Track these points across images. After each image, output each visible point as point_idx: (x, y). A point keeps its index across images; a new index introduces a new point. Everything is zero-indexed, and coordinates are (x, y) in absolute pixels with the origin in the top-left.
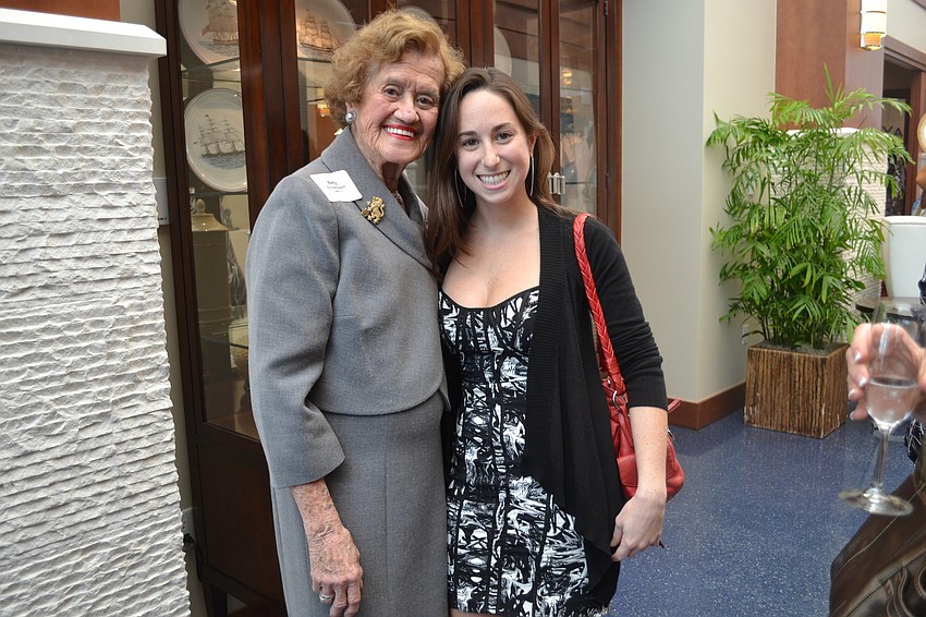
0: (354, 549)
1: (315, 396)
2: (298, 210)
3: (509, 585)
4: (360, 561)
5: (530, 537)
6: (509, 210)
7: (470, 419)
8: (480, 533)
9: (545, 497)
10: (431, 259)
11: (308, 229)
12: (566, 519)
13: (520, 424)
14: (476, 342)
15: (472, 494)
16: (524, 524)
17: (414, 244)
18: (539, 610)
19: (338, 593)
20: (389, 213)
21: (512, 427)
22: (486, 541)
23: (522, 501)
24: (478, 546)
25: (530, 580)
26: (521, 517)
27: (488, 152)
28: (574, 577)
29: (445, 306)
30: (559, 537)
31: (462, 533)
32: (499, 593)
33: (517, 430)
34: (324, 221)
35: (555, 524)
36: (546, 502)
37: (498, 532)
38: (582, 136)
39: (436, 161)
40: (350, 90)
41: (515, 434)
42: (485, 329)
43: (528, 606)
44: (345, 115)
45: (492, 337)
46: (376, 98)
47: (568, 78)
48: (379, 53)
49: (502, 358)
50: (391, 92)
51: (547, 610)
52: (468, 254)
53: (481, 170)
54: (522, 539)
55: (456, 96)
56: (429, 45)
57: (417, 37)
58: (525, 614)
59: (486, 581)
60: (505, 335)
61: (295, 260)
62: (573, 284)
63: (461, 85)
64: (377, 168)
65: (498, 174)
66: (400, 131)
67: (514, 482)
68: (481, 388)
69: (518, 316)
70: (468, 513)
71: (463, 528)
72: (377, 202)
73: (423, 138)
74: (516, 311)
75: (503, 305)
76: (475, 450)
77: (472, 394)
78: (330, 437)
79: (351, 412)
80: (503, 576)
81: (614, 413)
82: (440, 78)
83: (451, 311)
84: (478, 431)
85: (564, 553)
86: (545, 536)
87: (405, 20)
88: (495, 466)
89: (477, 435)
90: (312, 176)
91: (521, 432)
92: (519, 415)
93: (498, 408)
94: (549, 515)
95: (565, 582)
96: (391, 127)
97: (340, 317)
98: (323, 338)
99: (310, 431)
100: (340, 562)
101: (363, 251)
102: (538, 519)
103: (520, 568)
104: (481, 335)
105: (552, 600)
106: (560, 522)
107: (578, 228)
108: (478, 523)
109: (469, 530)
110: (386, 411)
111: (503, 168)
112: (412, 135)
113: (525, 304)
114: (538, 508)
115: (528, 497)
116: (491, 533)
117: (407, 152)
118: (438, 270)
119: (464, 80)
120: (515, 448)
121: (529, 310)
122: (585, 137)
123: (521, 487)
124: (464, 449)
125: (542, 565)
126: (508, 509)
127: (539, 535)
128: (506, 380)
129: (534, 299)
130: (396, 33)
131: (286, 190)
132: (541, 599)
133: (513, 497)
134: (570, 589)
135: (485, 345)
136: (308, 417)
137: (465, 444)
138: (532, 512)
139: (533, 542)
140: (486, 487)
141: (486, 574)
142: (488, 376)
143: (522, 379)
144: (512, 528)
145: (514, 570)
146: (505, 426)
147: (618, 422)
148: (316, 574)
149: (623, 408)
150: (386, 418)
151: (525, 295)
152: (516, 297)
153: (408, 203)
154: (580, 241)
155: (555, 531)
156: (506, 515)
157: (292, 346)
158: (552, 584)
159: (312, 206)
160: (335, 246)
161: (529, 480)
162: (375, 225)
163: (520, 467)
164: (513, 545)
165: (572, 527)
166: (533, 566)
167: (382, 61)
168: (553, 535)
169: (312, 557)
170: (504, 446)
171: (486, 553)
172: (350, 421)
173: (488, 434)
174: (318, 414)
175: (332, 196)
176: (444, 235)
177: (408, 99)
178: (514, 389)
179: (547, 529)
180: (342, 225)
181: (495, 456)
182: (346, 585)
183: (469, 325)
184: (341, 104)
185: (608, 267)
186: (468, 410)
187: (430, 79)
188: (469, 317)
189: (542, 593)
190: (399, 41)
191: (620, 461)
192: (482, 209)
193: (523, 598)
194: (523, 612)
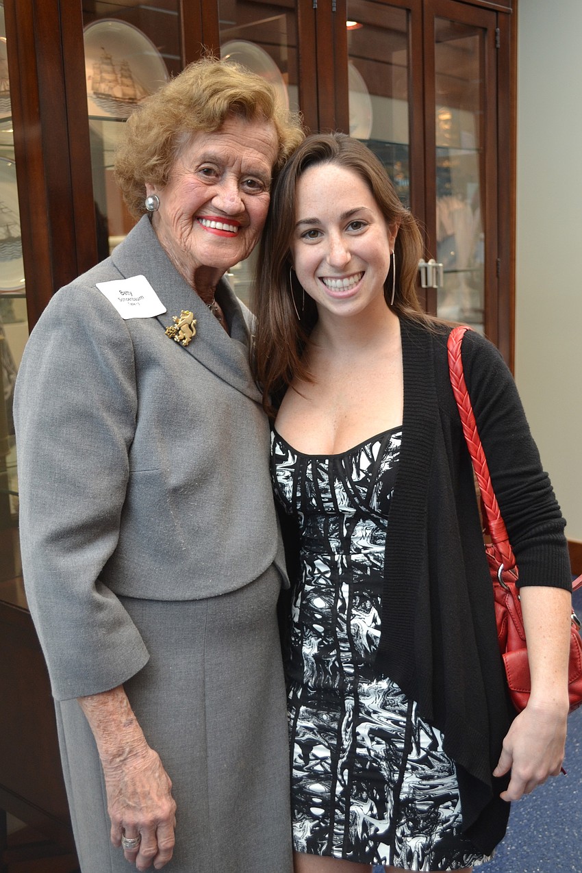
0: (164, 777)
1: (108, 576)
2: (80, 332)
3: (360, 821)
4: (174, 793)
5: (386, 760)
6: (363, 325)
7: (309, 601)
8: (321, 751)
9: (405, 707)
10: (261, 389)
11: (94, 356)
12: (433, 738)
13: (374, 611)
14: (319, 499)
15: (311, 698)
16: (378, 743)
17: (236, 371)
18: (398, 855)
19: (145, 837)
20: (203, 331)
21: (363, 615)
22: (329, 761)
23: (375, 712)
24: (319, 768)
25: (387, 815)
26: (374, 733)
27: (336, 246)
28: (445, 813)
29: (279, 452)
30: (424, 761)
31: (298, 750)
32: (347, 831)
33: (369, 618)
34: (116, 345)
35: (418, 744)
36: (407, 714)
37: (344, 751)
38: (464, 198)
39: (266, 259)
40: (152, 169)
41: (366, 623)
42: (331, 483)
43: (384, 850)
44: (145, 199)
45: (340, 494)
46: (187, 180)
47: (446, 121)
48: (192, 120)
49: (353, 521)
50: (208, 172)
51: (410, 856)
52: (309, 380)
53: (325, 271)
54: (375, 761)
55: (292, 171)
56: (259, 109)
57: (244, 99)
58: (380, 860)
59: (329, 815)
60: (357, 491)
61: (77, 397)
62: (448, 423)
63: (299, 157)
64: (188, 273)
65: (348, 277)
66: (219, 225)
67: (365, 687)
68: (325, 561)
69: (374, 466)
70: (305, 724)
71: (299, 743)
72: (188, 317)
73: (250, 233)
74: (371, 460)
75: (355, 452)
76: (315, 641)
77: (314, 567)
78: (129, 632)
79: (158, 596)
80: (352, 808)
81: (499, 593)
82: (273, 153)
83: (286, 459)
84: (319, 616)
85: (432, 782)
86: (405, 760)
87: (228, 75)
88: (340, 663)
89: (318, 622)
90: (98, 285)
91: (375, 620)
92: (372, 598)
93: (345, 588)
94: (411, 733)
95: (433, 819)
96: (207, 218)
97: (140, 471)
98: (118, 500)
99: (102, 625)
100: (146, 795)
101: (170, 383)
102: (396, 736)
103: (374, 799)
104: (325, 491)
105: (415, 843)
106: (425, 741)
107: (454, 346)
108: (319, 738)
109: (308, 746)
110: (204, 594)
111: (355, 267)
112: (234, 229)
113: (384, 451)
114: (396, 722)
115: (383, 706)
116: (336, 751)
117: (228, 252)
118: (269, 402)
119: (304, 150)
120: (365, 641)
121: (389, 458)
122: (469, 201)
123: (374, 692)
124: (302, 639)
125: (402, 797)
126: (357, 721)
127: (398, 757)
128: (358, 551)
129: (396, 443)
130: (215, 92)
131: (64, 304)
132: (401, 841)
133: (362, 706)
134: (439, 828)
135: (331, 505)
136: (99, 607)
137: (303, 632)
138: (388, 727)
139: (390, 766)
140: (328, 690)
141: (329, 804)
142: (334, 544)
143: (379, 549)
144: (362, 747)
145: (365, 801)
146: (354, 612)
147: (505, 606)
148: (116, 812)
149: (512, 586)
150: (204, 605)
151: (383, 438)
152: (372, 441)
153: (228, 315)
154: (456, 364)
155: (419, 753)
156: (354, 729)
157: (77, 512)
158: (416, 822)
159: (99, 326)
160: (130, 378)
161: (384, 684)
162: (185, 348)
163: (373, 666)
164: (364, 769)
165: (440, 749)
166: (390, 798)
167: (196, 131)
168: (416, 758)
169: (109, 789)
170: (351, 638)
171: (329, 778)
172: (157, 608)
173: (331, 621)
174: (111, 600)
175: (126, 312)
176: (278, 357)
177: (231, 183)
178: (368, 563)
179: (408, 750)
180: (139, 350)
181: (339, 651)
182: (155, 826)
183: (310, 477)
184: (140, 186)
185: (494, 398)
186: (308, 588)
187: (260, 155)
188: (310, 467)
189: (403, 833)
190: (219, 104)
191: (508, 658)
192: (327, 323)
193: (378, 839)
194: (378, 857)
